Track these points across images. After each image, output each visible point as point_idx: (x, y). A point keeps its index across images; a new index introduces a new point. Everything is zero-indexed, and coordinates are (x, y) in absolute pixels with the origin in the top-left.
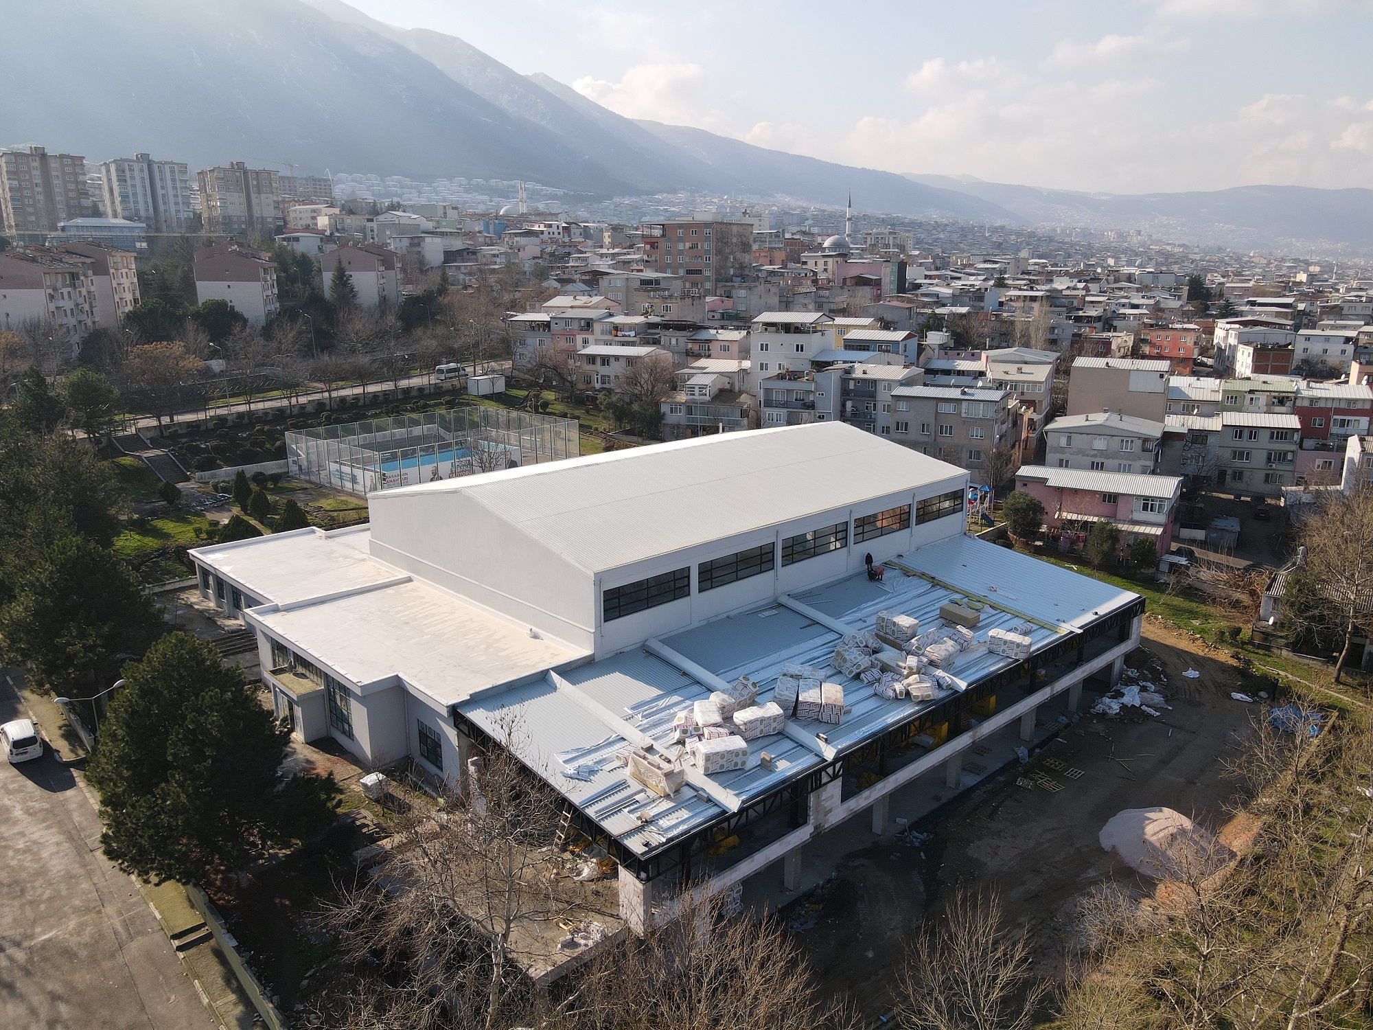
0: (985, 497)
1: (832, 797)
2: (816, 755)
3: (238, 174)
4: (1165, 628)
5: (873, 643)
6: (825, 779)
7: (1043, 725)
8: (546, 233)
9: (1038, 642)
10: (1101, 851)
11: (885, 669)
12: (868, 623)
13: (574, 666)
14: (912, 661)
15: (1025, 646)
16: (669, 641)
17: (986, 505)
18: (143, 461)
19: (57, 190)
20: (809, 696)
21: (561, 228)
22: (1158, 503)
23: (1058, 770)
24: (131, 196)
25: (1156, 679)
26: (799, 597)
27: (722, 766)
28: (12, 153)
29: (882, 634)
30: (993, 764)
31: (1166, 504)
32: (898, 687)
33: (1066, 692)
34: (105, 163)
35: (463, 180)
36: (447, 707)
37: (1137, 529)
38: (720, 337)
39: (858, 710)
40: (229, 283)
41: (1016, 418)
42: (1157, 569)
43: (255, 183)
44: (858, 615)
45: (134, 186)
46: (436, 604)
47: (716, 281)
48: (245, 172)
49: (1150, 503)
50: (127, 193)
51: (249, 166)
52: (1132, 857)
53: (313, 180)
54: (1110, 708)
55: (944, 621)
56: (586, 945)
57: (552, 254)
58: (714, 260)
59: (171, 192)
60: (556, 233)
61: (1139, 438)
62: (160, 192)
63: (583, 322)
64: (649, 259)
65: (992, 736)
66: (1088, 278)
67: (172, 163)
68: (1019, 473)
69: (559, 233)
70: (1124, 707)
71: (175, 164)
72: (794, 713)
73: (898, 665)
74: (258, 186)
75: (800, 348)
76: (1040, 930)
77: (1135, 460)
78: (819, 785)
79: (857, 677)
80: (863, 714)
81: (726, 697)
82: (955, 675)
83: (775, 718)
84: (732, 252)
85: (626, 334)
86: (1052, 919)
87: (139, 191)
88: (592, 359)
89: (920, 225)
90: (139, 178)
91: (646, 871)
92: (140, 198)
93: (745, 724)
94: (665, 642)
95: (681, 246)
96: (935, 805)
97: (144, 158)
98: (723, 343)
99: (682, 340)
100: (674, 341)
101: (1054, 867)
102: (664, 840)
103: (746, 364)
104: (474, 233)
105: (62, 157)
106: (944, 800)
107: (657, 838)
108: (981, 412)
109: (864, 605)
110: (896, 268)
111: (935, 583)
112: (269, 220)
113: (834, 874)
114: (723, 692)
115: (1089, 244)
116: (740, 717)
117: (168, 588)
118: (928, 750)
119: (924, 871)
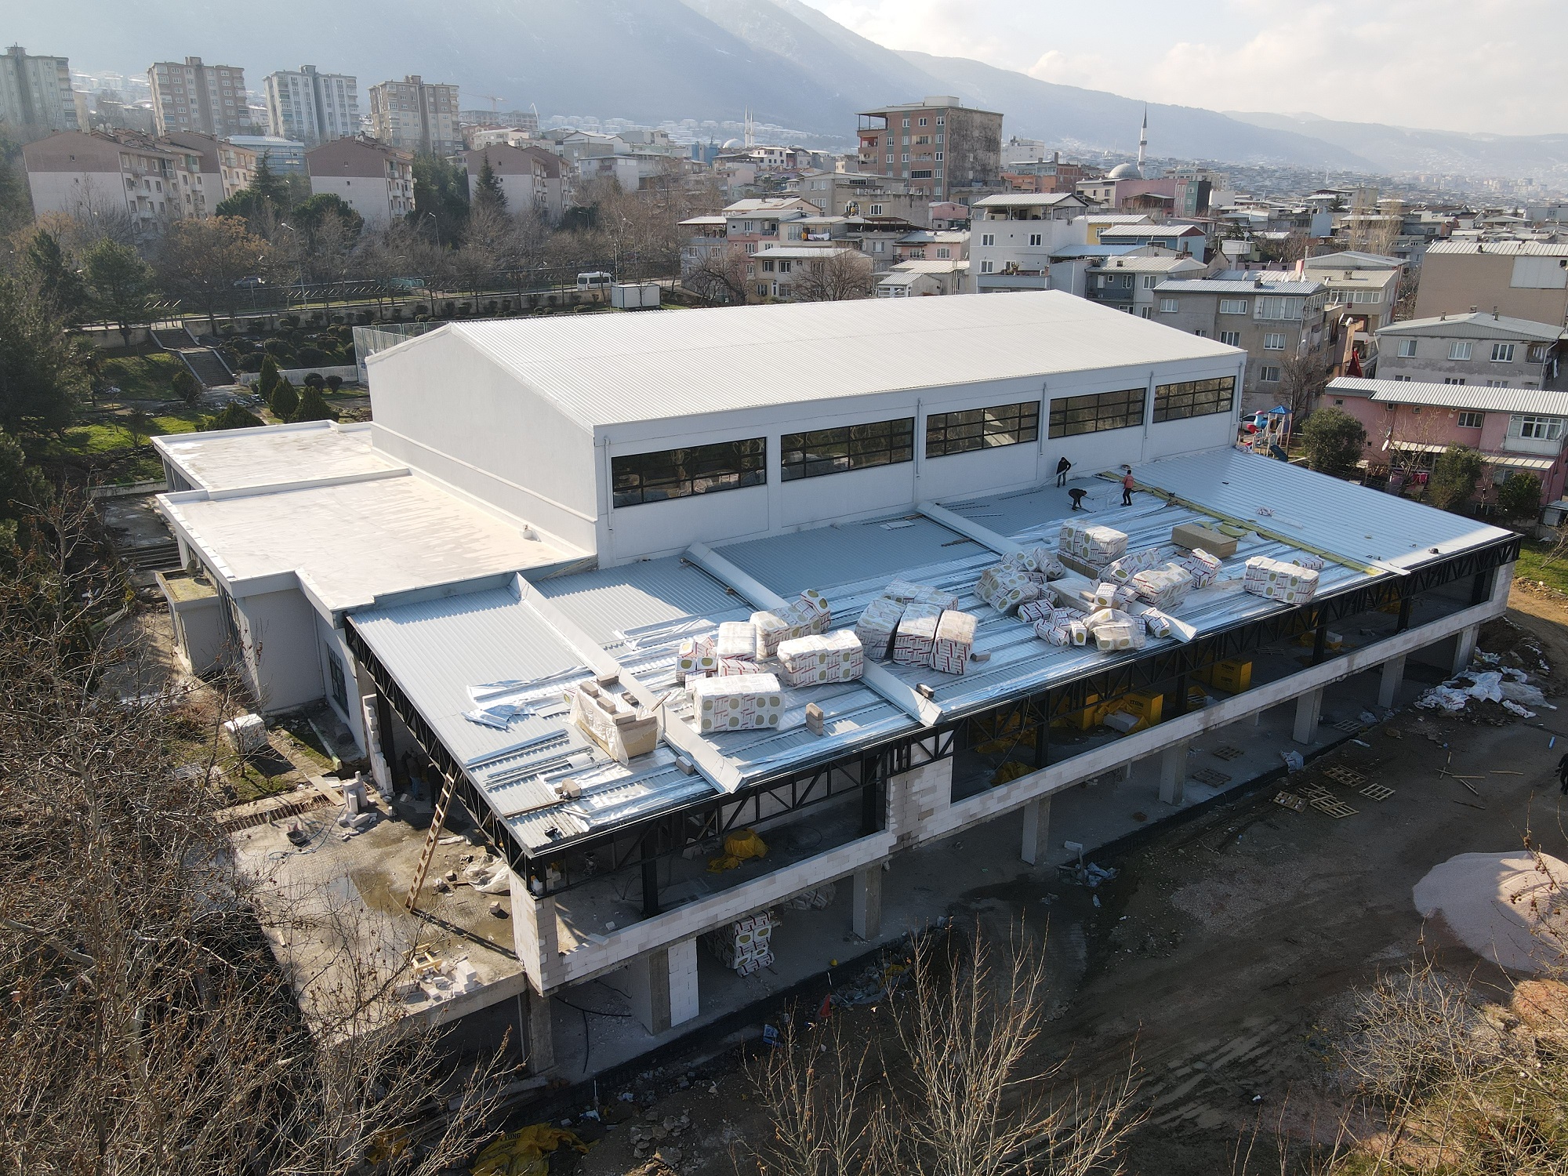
0: (1278, 422)
1: (933, 789)
2: (909, 717)
3: (412, 89)
4: (1549, 598)
5: (1048, 565)
6: (917, 756)
7: (1334, 723)
8: (766, 161)
9: (1334, 583)
10: (1416, 918)
11: (1060, 602)
12: (1053, 545)
13: (561, 572)
14: (1106, 590)
15: (1306, 582)
16: (731, 552)
17: (1279, 433)
18: (180, 358)
19: (214, 107)
20: (916, 626)
21: (784, 155)
22: (1548, 424)
23: (1349, 786)
24: (294, 115)
25: (1530, 663)
26: (954, 507)
27: (734, 721)
28: (165, 64)
29: (1067, 555)
30: (1241, 773)
31: (1562, 425)
32: (1076, 626)
33: (1376, 670)
34: (268, 78)
35: (692, 122)
36: (333, 612)
37: (1510, 461)
38: (937, 239)
39: (999, 659)
40: (349, 179)
41: (1336, 333)
42: (1540, 522)
43: (432, 100)
44: (1040, 534)
45: (297, 103)
46: (422, 499)
47: (948, 186)
48: (421, 88)
49: (1536, 423)
50: (291, 111)
51: (425, 81)
52: (1470, 932)
53: (517, 115)
54: (1449, 700)
55: (1175, 548)
56: (438, 998)
57: (767, 180)
58: (947, 157)
59: (338, 111)
60: (779, 162)
61: (1523, 342)
62: (326, 110)
63: (766, 223)
64: (867, 160)
65: (1239, 724)
66: (1459, 212)
67: (340, 76)
68: (1332, 384)
69: (782, 161)
70: (1472, 701)
71: (344, 77)
72: (890, 653)
73: (1082, 597)
74: (435, 104)
75: (1036, 240)
76: (1285, 1043)
77: (1514, 375)
78: (907, 767)
79: (1013, 612)
80: (1008, 664)
81: (774, 619)
82: (1182, 618)
83: (847, 655)
84: (973, 150)
85: (818, 236)
86: (1309, 1026)
87: (304, 109)
88: (768, 263)
89: (1241, 170)
90: (303, 92)
91: (542, 879)
92: (305, 117)
93: (793, 659)
94: (720, 551)
95: (906, 141)
96: (1136, 826)
97: (310, 70)
98: (941, 247)
99: (889, 244)
100: (879, 247)
101: (1324, 937)
102: (586, 829)
103: (964, 265)
104: (680, 160)
105: (219, 68)
106: (1151, 820)
107: (574, 824)
108: (1283, 311)
109: (1051, 523)
110: (1194, 190)
111: (1172, 501)
112: (448, 144)
113: (940, 918)
114: (773, 612)
115: (1463, 194)
116: (788, 649)
117: (137, 490)
118: (1121, 734)
119: (1093, 926)
